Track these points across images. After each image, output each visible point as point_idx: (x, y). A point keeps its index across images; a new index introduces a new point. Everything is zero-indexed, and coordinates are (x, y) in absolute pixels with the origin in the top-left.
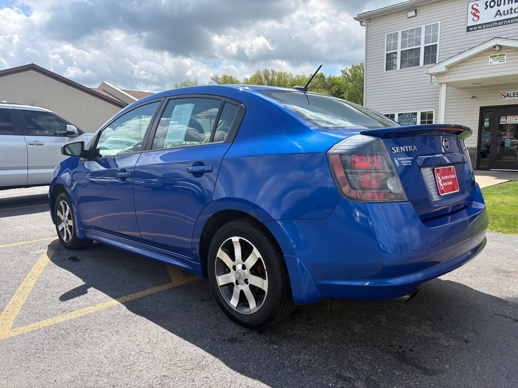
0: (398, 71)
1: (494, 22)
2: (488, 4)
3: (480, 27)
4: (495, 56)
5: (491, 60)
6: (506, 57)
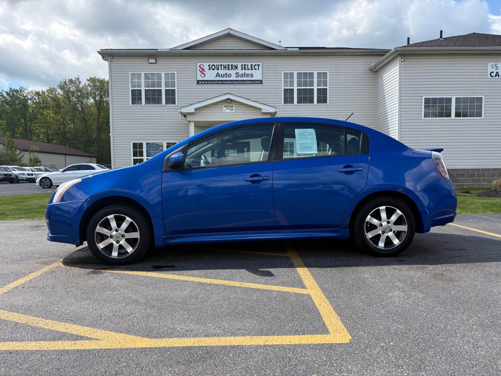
0: (143, 106)
1: (216, 81)
2: (211, 66)
3: (206, 82)
4: (227, 106)
5: (224, 108)
6: (234, 108)
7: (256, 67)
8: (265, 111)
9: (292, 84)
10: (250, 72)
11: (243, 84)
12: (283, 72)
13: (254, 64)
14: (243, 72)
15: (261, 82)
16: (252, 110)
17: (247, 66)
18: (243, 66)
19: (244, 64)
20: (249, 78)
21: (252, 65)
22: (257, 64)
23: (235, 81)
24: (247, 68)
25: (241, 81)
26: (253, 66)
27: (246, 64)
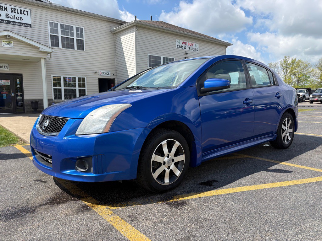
4: (6, 42)
5: (3, 43)
6: (12, 44)
7: (25, 13)
8: (43, 50)
9: (57, 31)
10: (19, 16)
11: (13, 24)
12: (49, 21)
13: (23, 10)
14: (13, 14)
15: (30, 26)
16: (32, 48)
17: (16, 10)
18: (13, 10)
19: (13, 7)
20: (19, 21)
21: (21, 10)
22: (26, 10)
23: (6, 21)
24: (16, 11)
25: (11, 21)
26: (22, 12)
27: (16, 8)
